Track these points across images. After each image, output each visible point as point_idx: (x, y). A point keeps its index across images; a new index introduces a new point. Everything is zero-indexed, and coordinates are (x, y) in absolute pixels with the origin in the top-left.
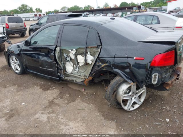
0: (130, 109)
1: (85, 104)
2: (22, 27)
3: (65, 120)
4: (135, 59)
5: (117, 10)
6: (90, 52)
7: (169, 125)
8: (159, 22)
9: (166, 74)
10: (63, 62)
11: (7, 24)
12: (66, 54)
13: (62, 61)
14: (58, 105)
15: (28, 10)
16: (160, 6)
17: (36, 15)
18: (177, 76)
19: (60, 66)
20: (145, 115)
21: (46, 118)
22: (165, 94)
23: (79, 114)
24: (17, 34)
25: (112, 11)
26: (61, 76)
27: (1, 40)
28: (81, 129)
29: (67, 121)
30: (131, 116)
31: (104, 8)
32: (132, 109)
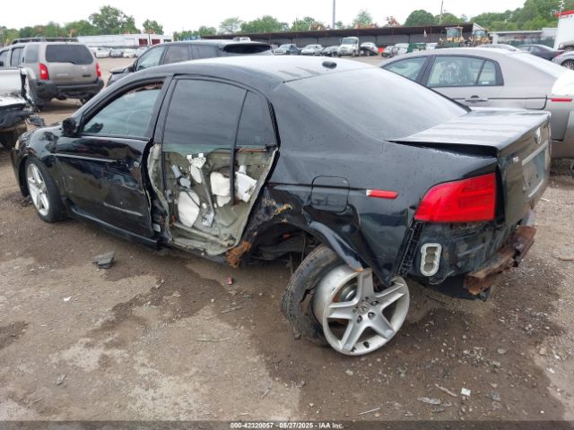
0: (354, 349)
1: (226, 326)
2: (89, 76)
3: (151, 370)
4: (371, 196)
5: (395, 34)
6: (248, 166)
7: (467, 410)
8: (499, 81)
9: (469, 248)
10: (169, 192)
11: (43, 67)
12: (179, 168)
13: (165, 188)
14: (141, 321)
15: (118, 24)
16: (536, 27)
17: (143, 42)
18: (512, 253)
19: (161, 204)
20: (400, 373)
21: (97, 359)
22: (479, 309)
23: (196, 354)
24: (72, 96)
25: (379, 38)
26: (165, 235)
27: (15, 114)
28: (190, 401)
29: (156, 375)
30: (355, 372)
31: (356, 27)
32: (361, 350)
